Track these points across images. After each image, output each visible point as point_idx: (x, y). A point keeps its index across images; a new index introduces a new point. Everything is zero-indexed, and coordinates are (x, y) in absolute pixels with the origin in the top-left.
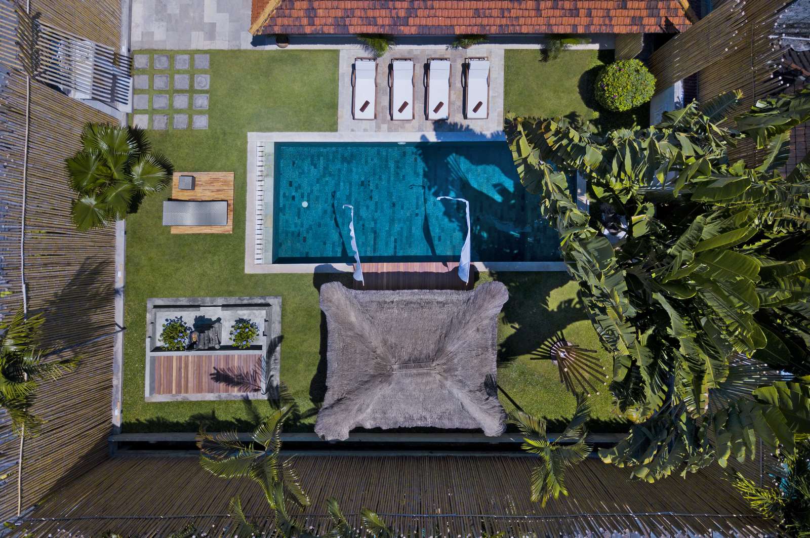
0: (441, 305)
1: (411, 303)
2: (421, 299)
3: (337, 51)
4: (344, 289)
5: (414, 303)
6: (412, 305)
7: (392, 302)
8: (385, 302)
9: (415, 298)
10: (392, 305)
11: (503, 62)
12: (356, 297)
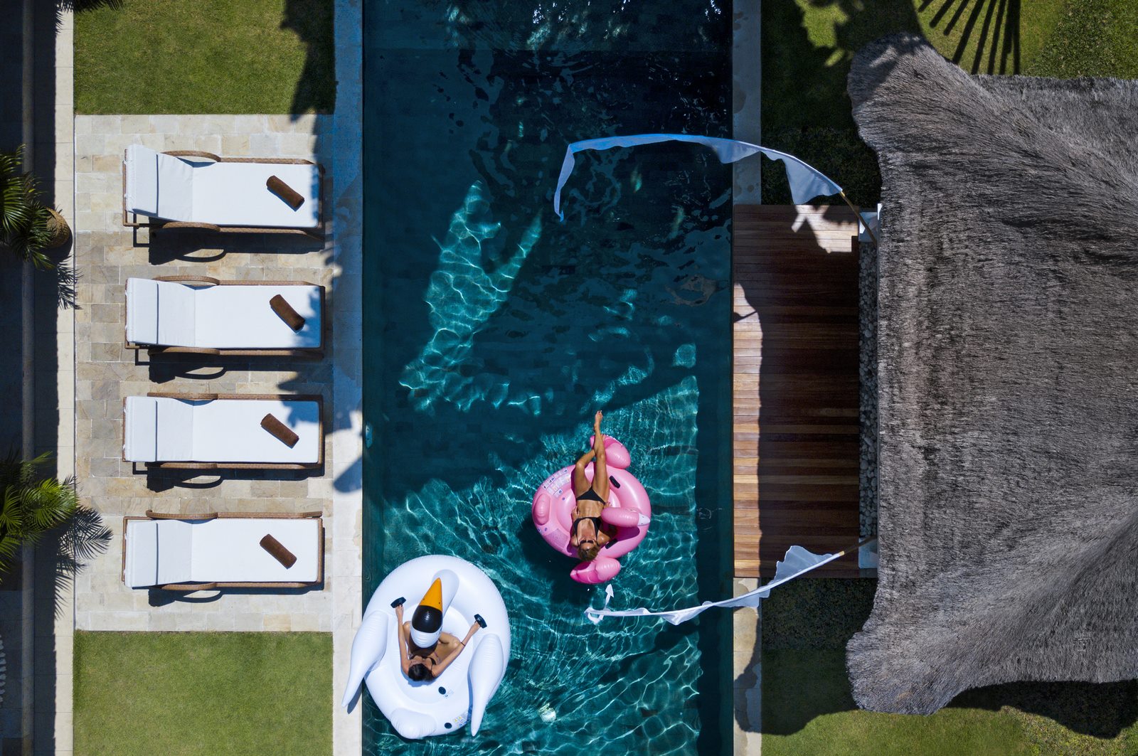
0: (942, 270)
1: (933, 382)
2: (918, 345)
3: (81, 639)
4: (878, 629)
5: (935, 369)
6: (944, 377)
7: (928, 451)
8: (930, 477)
9: (915, 368)
10: (945, 454)
11: (117, 119)
12: (910, 586)
